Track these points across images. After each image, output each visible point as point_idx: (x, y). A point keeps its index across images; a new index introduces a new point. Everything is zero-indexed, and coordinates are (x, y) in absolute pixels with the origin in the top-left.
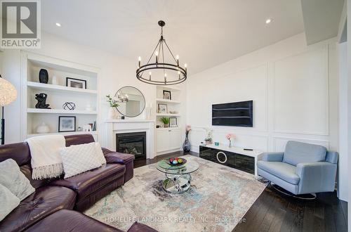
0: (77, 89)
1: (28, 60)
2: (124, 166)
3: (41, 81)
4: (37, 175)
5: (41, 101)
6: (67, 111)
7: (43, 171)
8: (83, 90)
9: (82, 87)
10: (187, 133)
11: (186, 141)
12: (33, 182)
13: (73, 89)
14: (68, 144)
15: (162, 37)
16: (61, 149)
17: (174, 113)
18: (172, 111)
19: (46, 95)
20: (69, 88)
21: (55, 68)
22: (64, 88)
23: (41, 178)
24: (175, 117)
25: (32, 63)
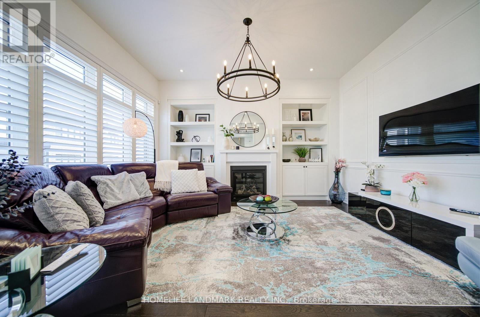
0: (203, 123)
1: (171, 105)
2: (217, 195)
3: (179, 121)
4: (157, 186)
5: (179, 136)
6: (195, 143)
7: (160, 185)
8: (207, 123)
9: (206, 121)
10: (337, 171)
11: (336, 186)
12: (152, 189)
13: (200, 123)
14: (180, 168)
15: (248, 38)
16: (174, 170)
17: (316, 140)
18: (312, 138)
19: (182, 131)
20: (198, 123)
21: (188, 108)
22: (194, 123)
23: (159, 189)
24: (320, 147)
25: (174, 107)
